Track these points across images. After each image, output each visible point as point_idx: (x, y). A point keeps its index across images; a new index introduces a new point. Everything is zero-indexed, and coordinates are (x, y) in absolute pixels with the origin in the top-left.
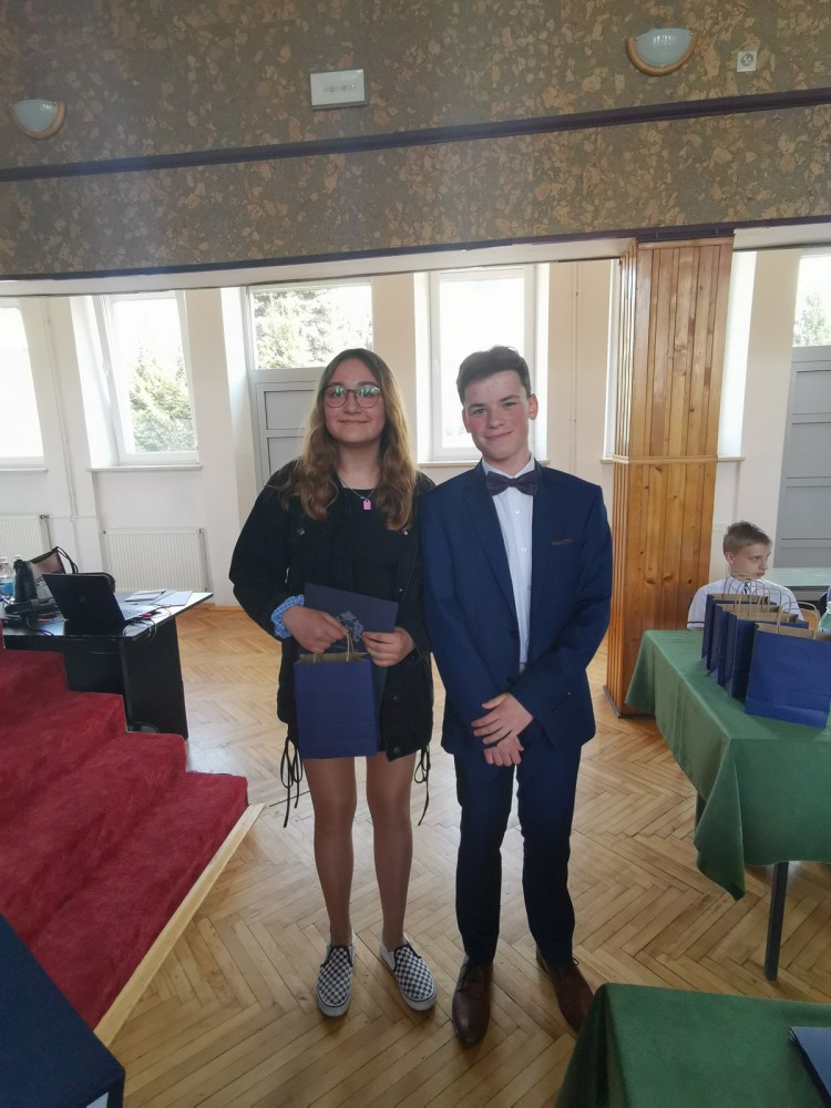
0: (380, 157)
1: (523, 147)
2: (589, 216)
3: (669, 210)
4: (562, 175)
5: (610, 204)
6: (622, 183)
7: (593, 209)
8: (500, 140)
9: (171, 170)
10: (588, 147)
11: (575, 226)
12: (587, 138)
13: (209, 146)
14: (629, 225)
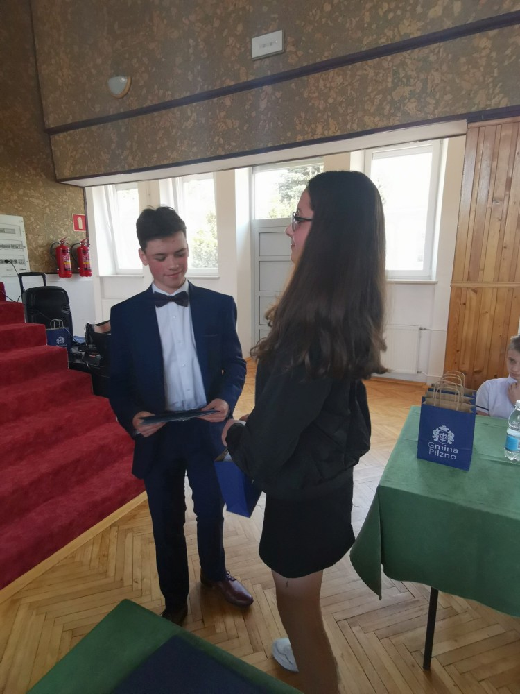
0: (292, 84)
1: (385, 65)
2: (431, 107)
3: (495, 97)
4: (412, 80)
5: (448, 97)
6: (457, 81)
7: (434, 102)
8: (370, 62)
9: (180, 107)
10: (432, 58)
11: (421, 116)
12: (432, 51)
13: (198, 91)
14: (462, 111)
